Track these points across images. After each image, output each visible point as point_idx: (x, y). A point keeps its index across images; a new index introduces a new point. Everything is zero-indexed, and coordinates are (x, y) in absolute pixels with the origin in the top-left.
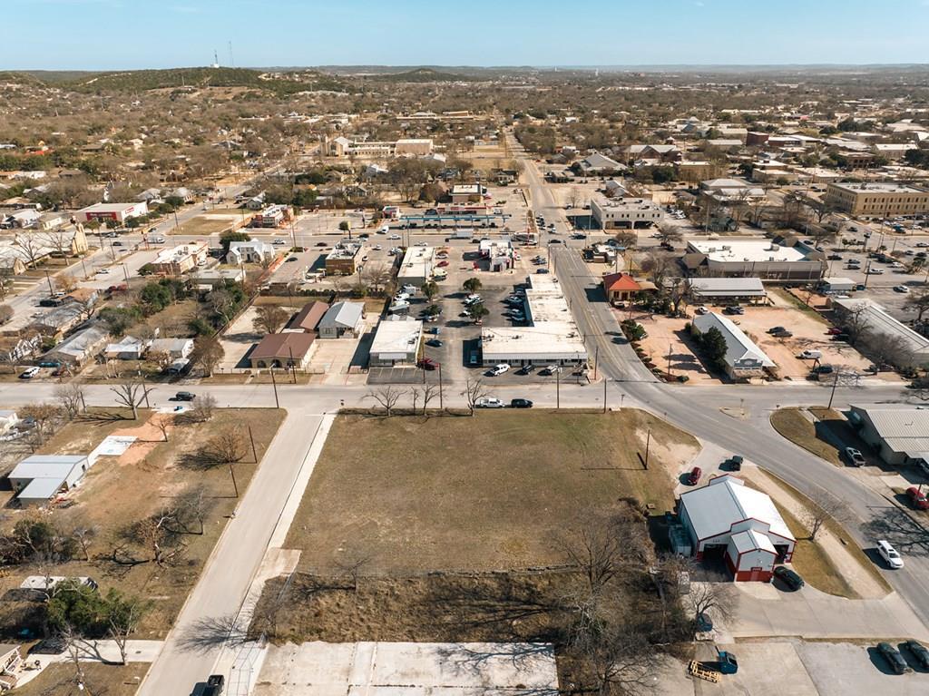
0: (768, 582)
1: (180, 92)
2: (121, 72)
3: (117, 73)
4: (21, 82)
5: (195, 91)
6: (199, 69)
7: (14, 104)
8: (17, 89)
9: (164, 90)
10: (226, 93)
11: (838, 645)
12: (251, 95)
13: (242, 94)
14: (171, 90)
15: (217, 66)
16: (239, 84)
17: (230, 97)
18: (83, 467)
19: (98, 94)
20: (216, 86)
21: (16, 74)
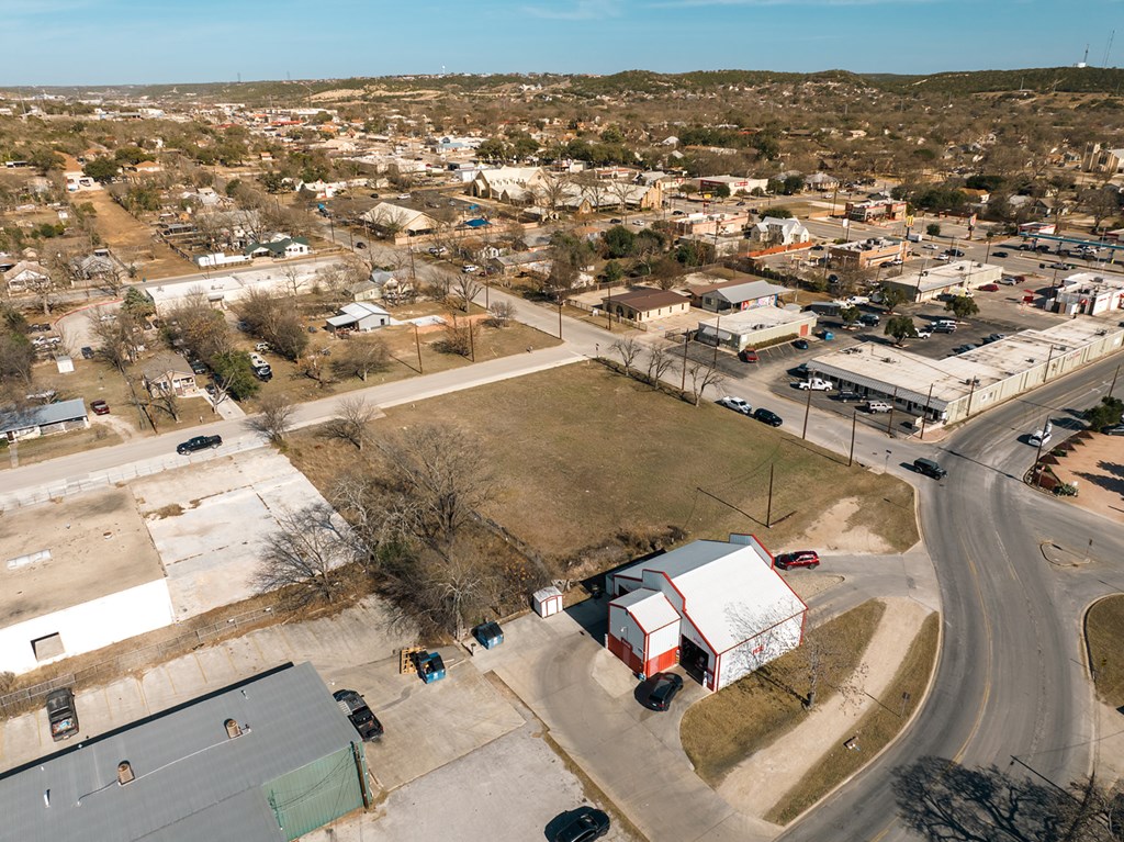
0: (638, 677)
1: (1010, 96)
2: (956, 73)
3: (951, 73)
4: (842, 81)
5: (1029, 96)
6: (1054, 70)
7: (820, 101)
8: (835, 88)
9: (993, 94)
10: (1074, 100)
11: (568, 773)
12: (1108, 103)
13: (1093, 102)
14: (1000, 94)
15: (1082, 65)
16: (1102, 88)
17: (1073, 106)
18: (382, 320)
19: (915, 96)
20: (1065, 91)
21: (843, 73)
